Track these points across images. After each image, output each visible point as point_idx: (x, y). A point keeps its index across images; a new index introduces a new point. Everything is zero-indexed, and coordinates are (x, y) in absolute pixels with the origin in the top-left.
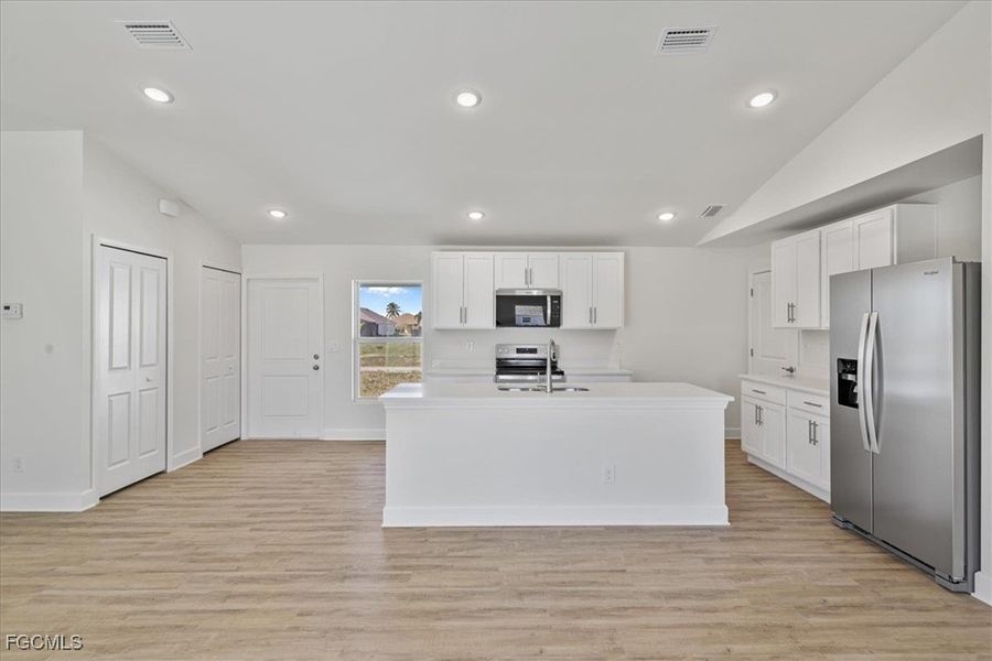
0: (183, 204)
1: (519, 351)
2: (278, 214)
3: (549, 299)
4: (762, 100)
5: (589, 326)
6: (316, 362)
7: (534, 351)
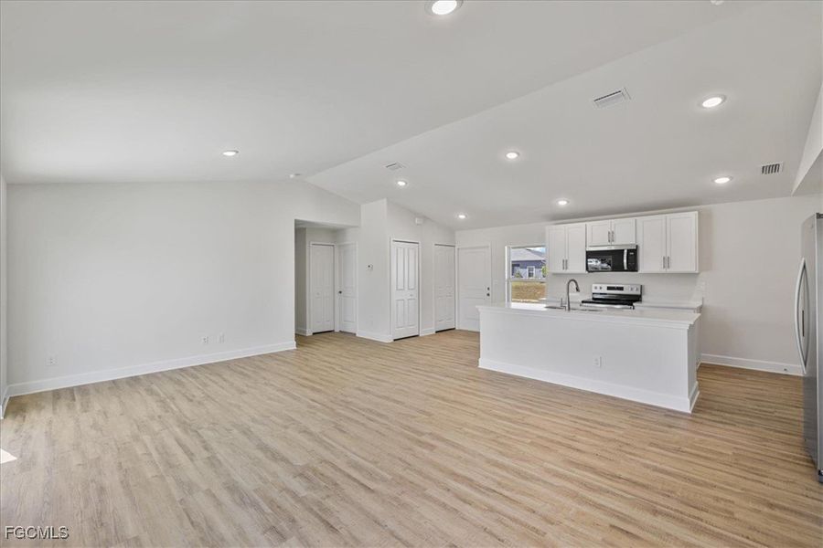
0: (425, 218)
1: (609, 288)
2: (462, 217)
3: (626, 251)
4: (712, 103)
5: (664, 271)
6: (488, 292)
7: (621, 289)
